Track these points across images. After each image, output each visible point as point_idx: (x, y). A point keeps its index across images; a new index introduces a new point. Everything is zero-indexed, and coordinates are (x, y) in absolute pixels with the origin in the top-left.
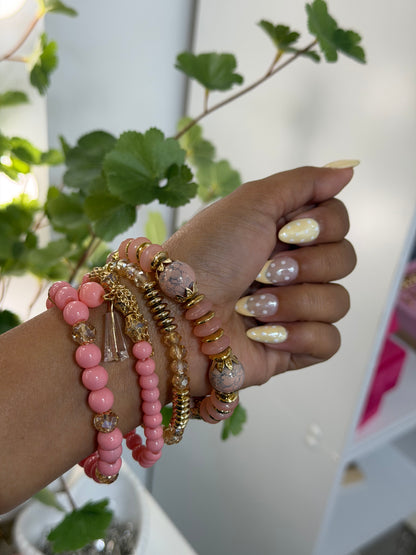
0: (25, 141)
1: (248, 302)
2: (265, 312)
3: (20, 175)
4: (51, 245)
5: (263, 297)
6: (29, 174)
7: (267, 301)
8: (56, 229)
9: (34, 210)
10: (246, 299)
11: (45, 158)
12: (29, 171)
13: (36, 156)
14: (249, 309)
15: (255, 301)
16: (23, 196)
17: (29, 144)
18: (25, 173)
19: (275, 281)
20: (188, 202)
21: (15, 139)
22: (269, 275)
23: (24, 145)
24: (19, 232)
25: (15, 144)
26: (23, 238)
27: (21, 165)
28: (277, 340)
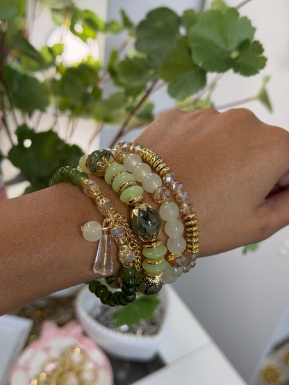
0: (93, 13)
3: (89, 40)
6: (95, 39)
9: (99, 68)
11: (108, 26)
12: (96, 36)
13: (101, 25)
16: (89, 57)
17: (95, 16)
18: (93, 38)
20: (258, 72)
21: (86, 11)
23: (92, 17)
24: (87, 85)
25: (86, 15)
26: (90, 90)
27: (90, 32)
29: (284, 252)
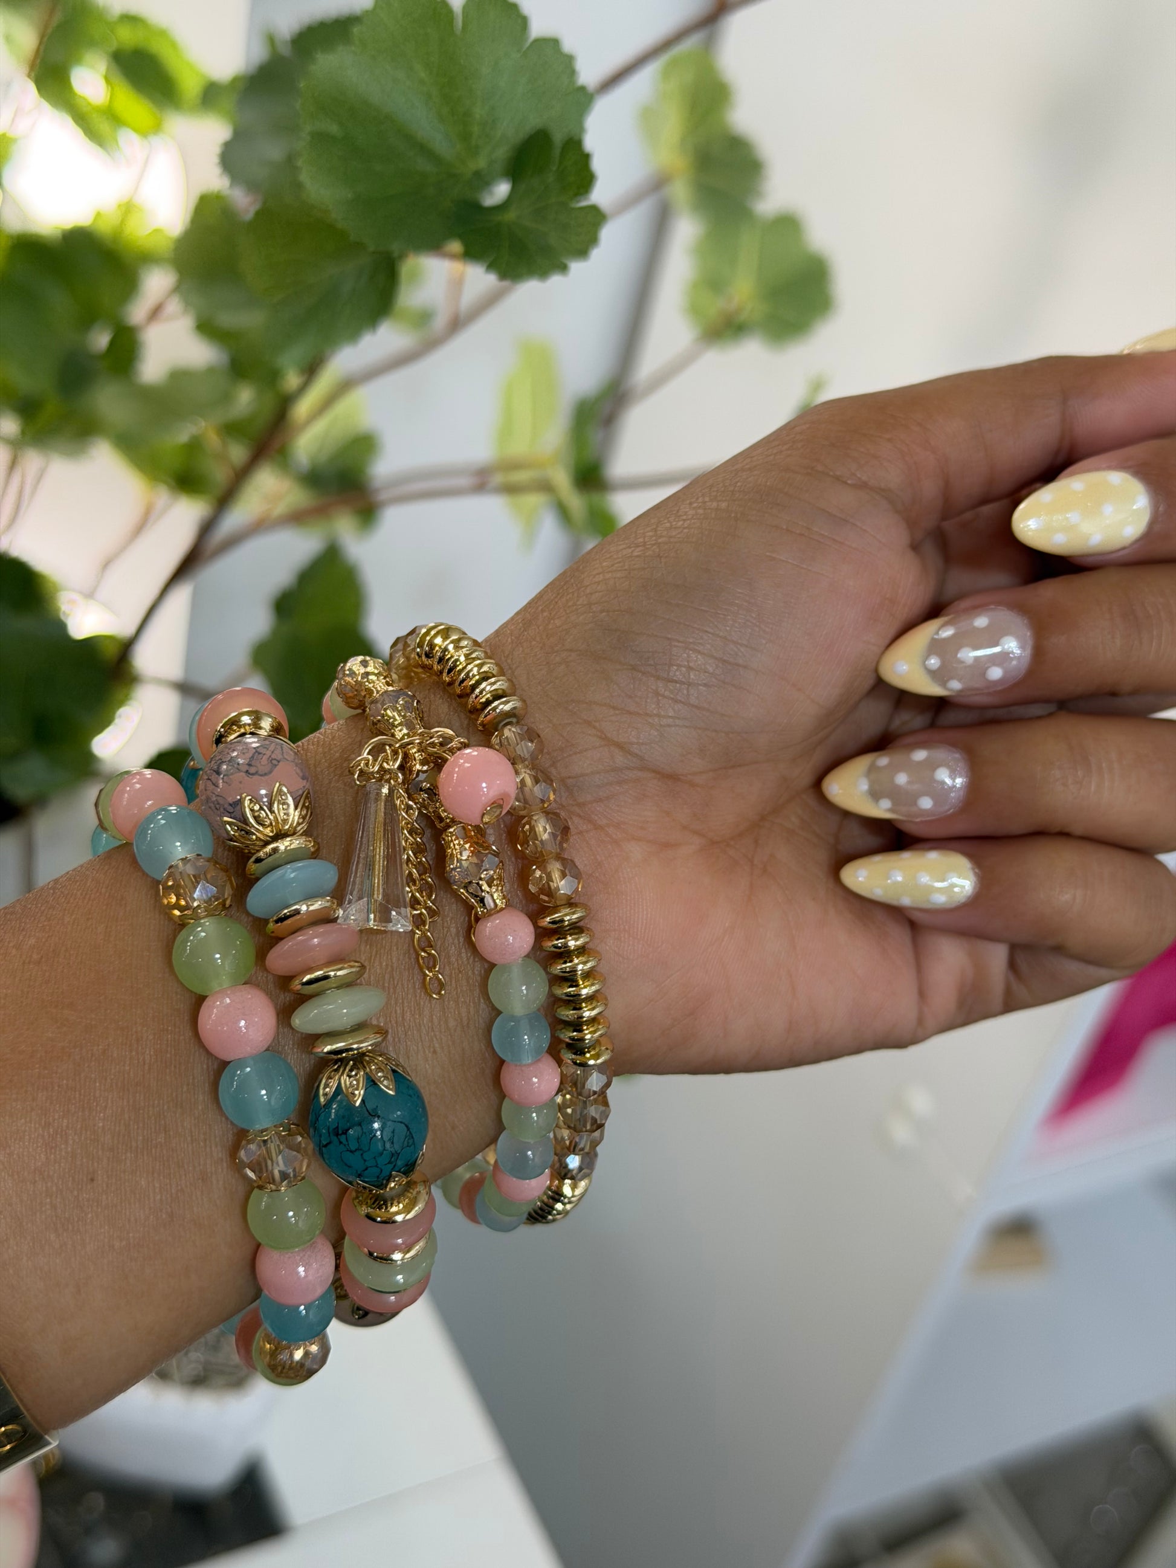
0: (163, 33)
1: (872, 769)
2: (926, 803)
3: (128, 141)
4: (179, 377)
5: (920, 755)
6: (155, 140)
7: (932, 766)
8: (206, 328)
9: (147, 258)
10: (861, 764)
11: (216, 96)
12: (157, 128)
13: (190, 85)
14: (875, 795)
15: (894, 769)
16: (128, 208)
17: (174, 45)
18: (144, 134)
19: (955, 685)
20: (562, 267)
21: (131, 19)
22: (934, 662)
23: (158, 47)
24: (88, 319)
25: (126, 36)
26: (101, 340)
27: (135, 107)
28: (940, 899)
29: (901, 1133)
